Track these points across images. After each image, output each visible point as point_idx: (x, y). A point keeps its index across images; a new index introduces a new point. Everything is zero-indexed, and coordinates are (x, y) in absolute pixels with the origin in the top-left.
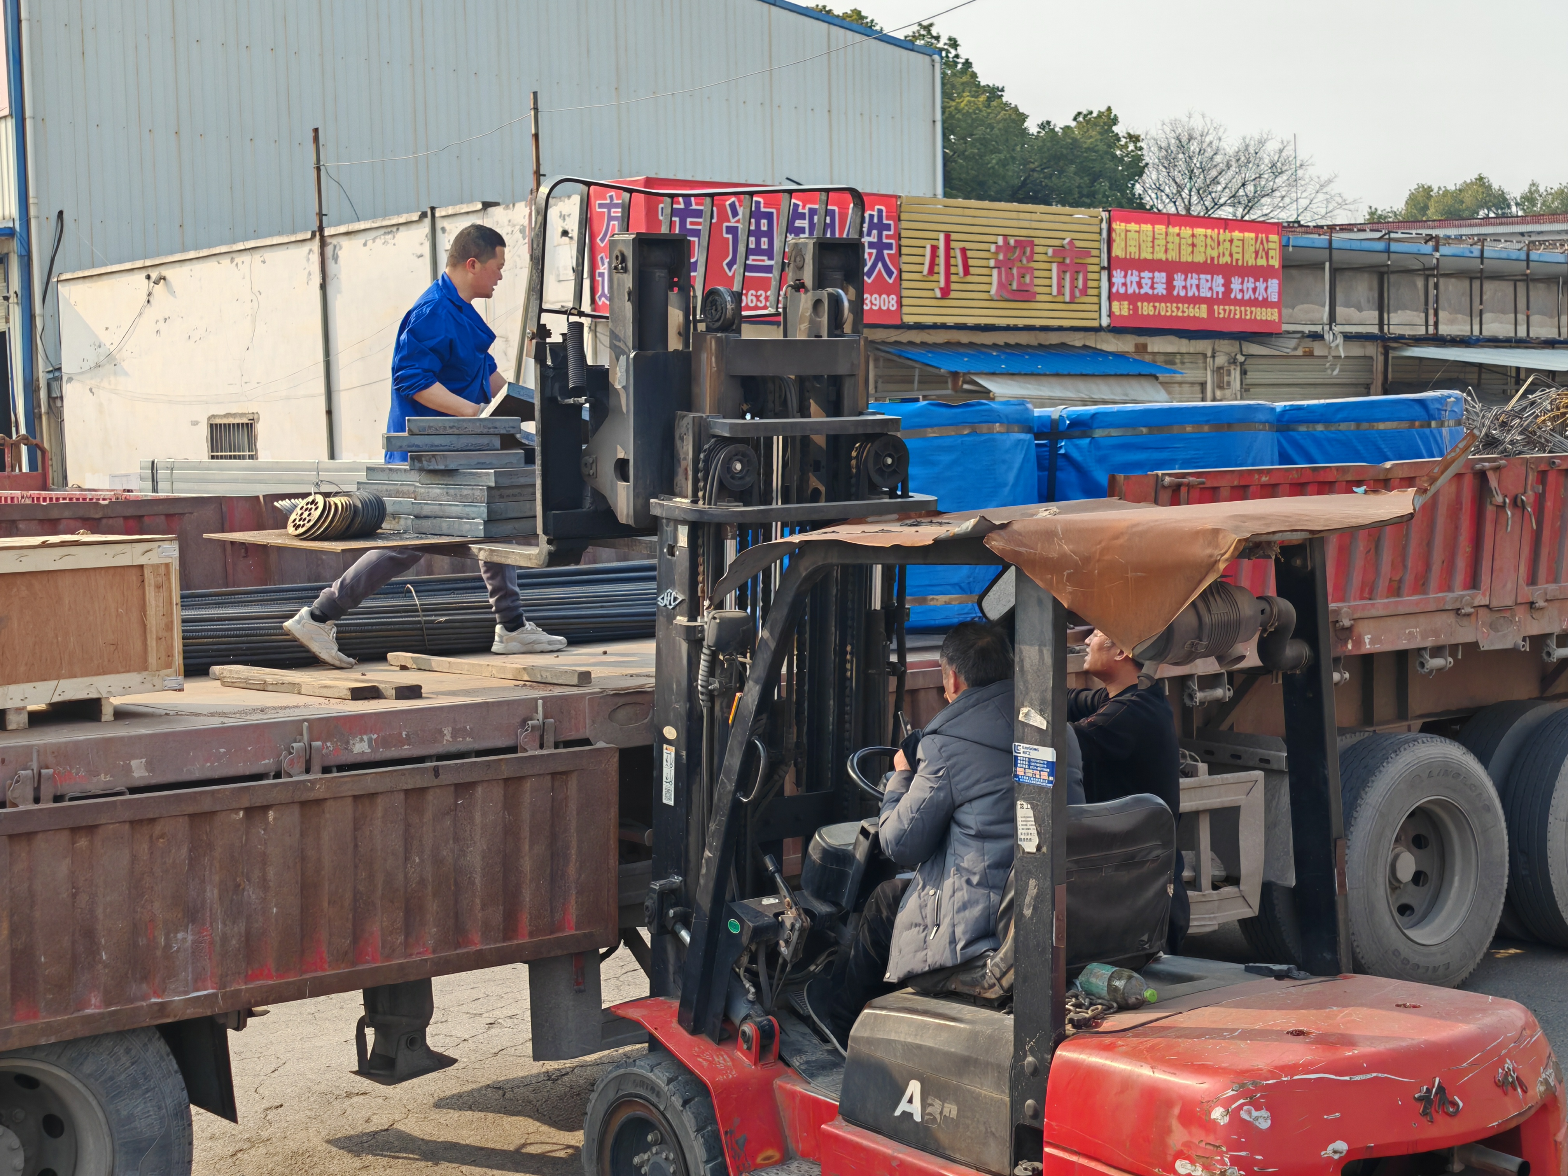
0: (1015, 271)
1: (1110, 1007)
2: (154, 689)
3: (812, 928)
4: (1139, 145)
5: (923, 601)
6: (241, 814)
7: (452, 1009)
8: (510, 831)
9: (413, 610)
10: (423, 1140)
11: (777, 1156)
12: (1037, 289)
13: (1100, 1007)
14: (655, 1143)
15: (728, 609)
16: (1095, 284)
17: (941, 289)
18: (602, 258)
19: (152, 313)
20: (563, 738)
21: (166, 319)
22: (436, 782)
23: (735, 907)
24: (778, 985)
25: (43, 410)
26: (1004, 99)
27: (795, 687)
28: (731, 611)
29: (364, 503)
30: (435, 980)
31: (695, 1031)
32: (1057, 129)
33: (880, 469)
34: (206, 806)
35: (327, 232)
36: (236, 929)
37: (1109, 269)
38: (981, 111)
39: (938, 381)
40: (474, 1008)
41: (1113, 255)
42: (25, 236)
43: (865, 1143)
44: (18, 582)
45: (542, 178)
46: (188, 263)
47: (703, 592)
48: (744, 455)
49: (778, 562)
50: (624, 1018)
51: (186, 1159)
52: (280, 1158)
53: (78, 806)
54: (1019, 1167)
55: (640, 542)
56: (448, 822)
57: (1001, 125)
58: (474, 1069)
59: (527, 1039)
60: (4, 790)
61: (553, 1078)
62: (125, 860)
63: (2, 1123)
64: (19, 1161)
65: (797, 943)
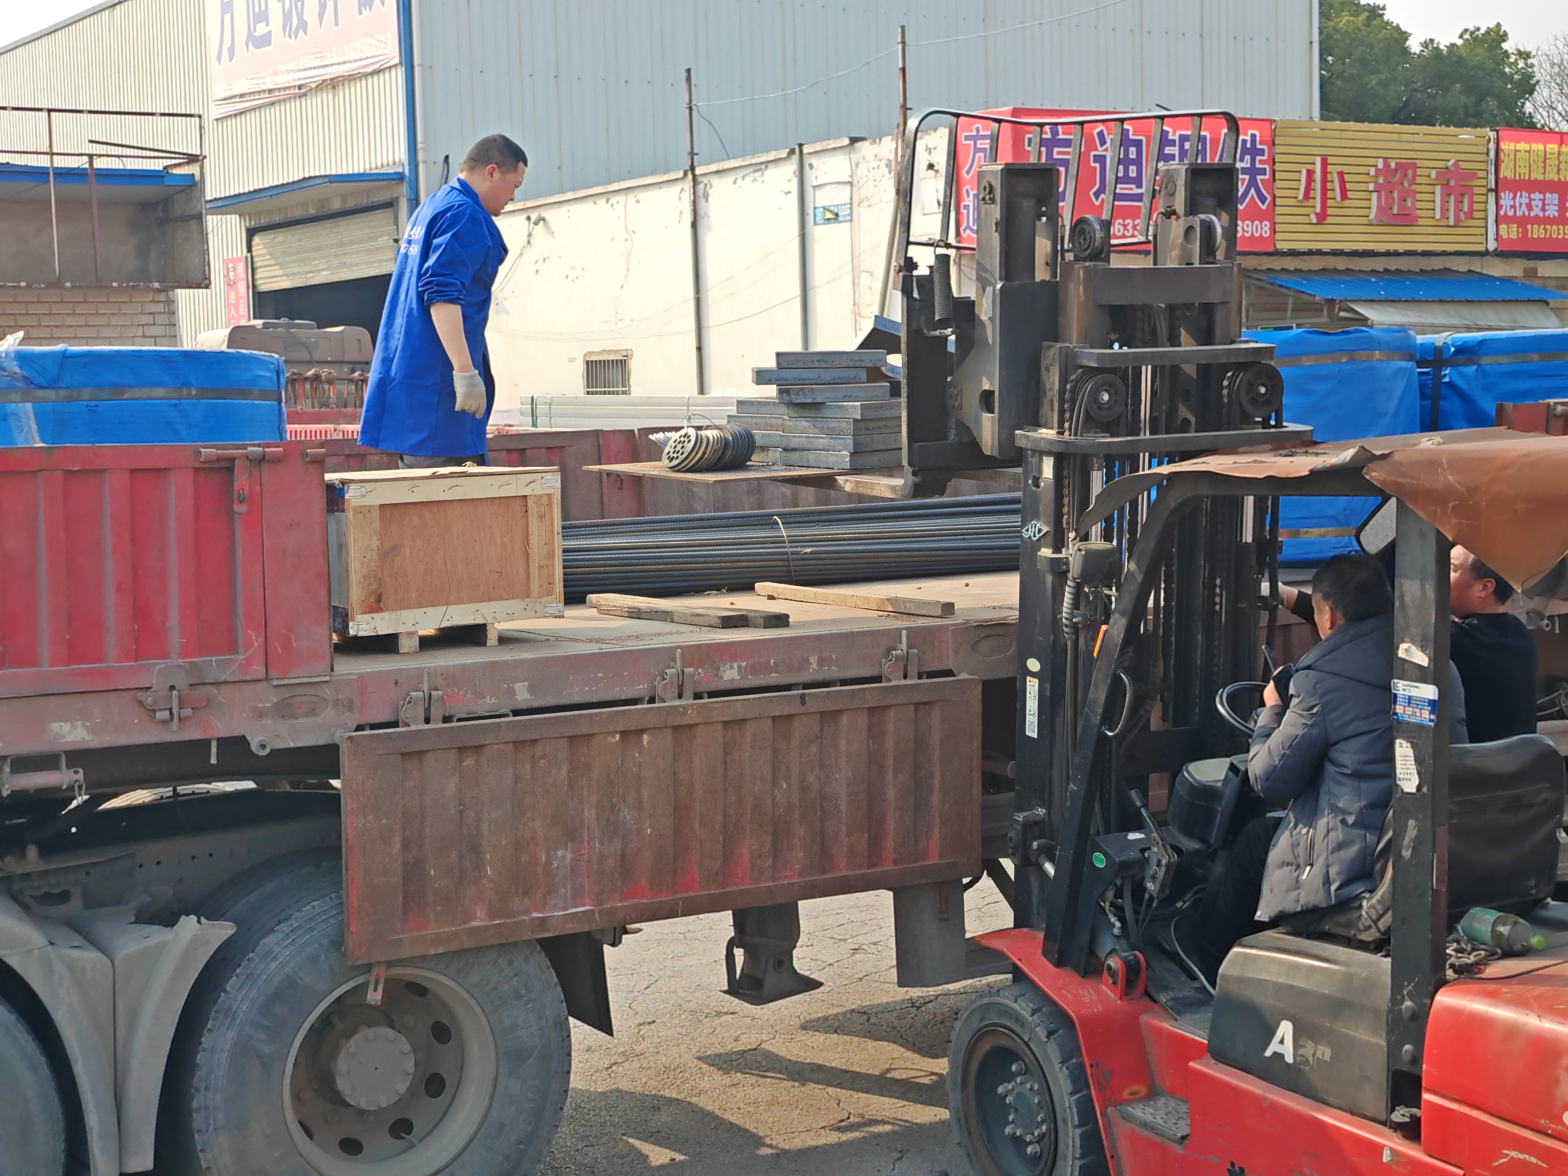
0: (1395, 195)
1: (1493, 954)
2: (536, 615)
3: (1179, 865)
4: (1529, 61)
5: (1296, 534)
6: (617, 737)
7: (817, 934)
8: (875, 760)
9: (780, 542)
10: (790, 1060)
11: (1143, 1090)
12: (1419, 213)
13: (1483, 953)
14: (1019, 1073)
15: (1093, 541)
16: (1481, 206)
17: (1317, 214)
18: (967, 191)
19: (532, 253)
20: (926, 669)
21: (544, 260)
22: (802, 710)
23: (1100, 840)
24: (1144, 921)
26: (1386, 18)
27: (1162, 621)
28: (1096, 542)
29: (735, 437)
30: (800, 902)
31: (1059, 963)
32: (1442, 47)
33: (1253, 398)
34: (585, 729)
35: (698, 171)
36: (612, 849)
37: (1496, 191)
38: (1360, 30)
39: (1314, 308)
40: (839, 933)
41: (1501, 176)
42: (413, 181)
43: (1234, 1081)
44: (410, 512)
45: (908, 112)
46: (566, 204)
47: (1068, 523)
48: (1111, 386)
49: (1145, 493)
50: (987, 948)
51: (566, 1069)
52: (651, 1072)
53: (466, 726)
54: (1396, 1112)
55: (1004, 473)
56: (814, 749)
57: (1382, 45)
58: (839, 993)
59: (891, 965)
60: (397, 710)
61: (917, 1004)
62: (510, 778)
63: (391, 1027)
64: (410, 1065)
65: (1164, 879)
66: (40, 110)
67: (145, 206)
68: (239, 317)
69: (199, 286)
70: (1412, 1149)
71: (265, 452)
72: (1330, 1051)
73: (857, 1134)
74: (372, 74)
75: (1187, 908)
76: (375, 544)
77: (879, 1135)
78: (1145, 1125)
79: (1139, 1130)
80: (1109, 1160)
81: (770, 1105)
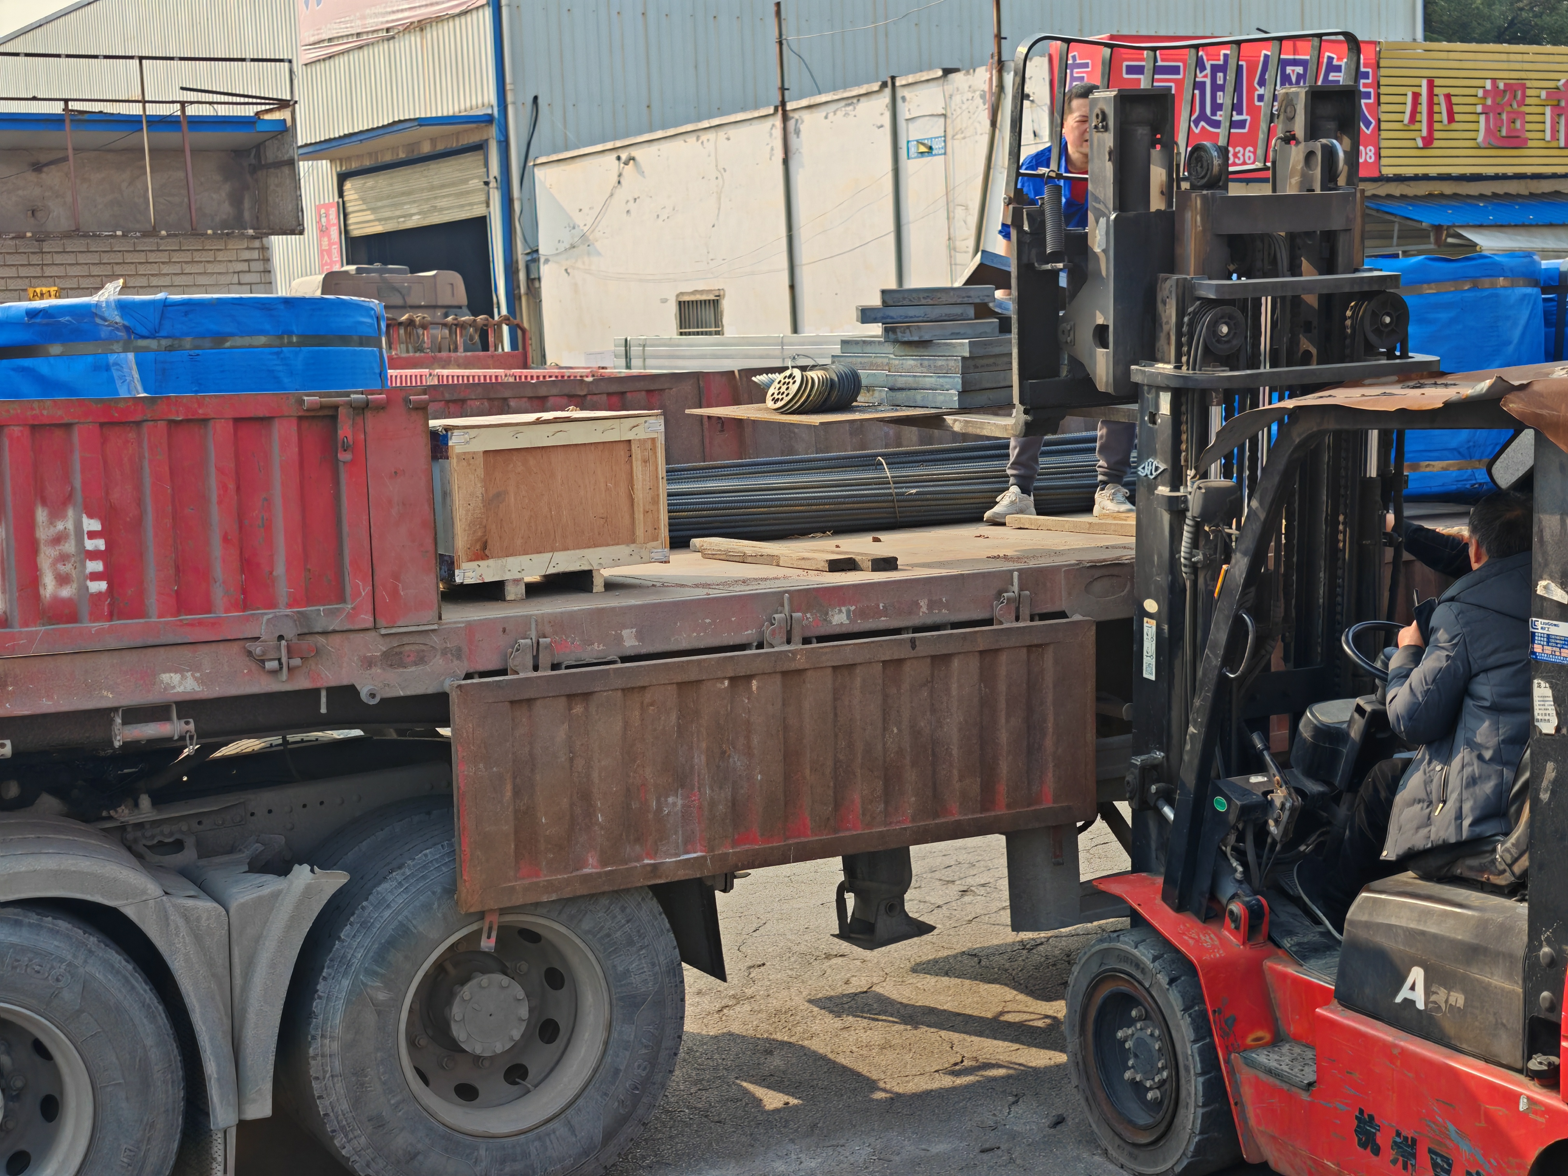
0: (1504, 116)
2: (642, 561)
3: (1302, 808)
5: (1415, 467)
6: (726, 683)
7: (925, 876)
8: (987, 704)
9: (885, 483)
10: (901, 1003)
11: (1267, 1036)
12: (1529, 135)
14: (1139, 1019)
15: (1213, 478)
17: (1423, 138)
19: (622, 194)
20: (1039, 610)
21: (635, 199)
22: (913, 654)
23: (1221, 784)
24: (1267, 865)
25: (522, 291)
27: (1284, 560)
28: (1216, 480)
29: (840, 377)
30: (911, 847)
31: (1180, 908)
33: (1377, 328)
34: (693, 676)
35: (789, 107)
36: (723, 795)
39: (1420, 235)
40: (948, 874)
42: (502, 121)
43: (1362, 1028)
44: (514, 458)
45: (1003, 41)
46: (655, 143)
47: (1186, 460)
48: (1231, 317)
49: (1266, 430)
50: (1104, 892)
51: (679, 1015)
52: (764, 1015)
53: (574, 673)
54: (1533, 1060)
55: (1118, 410)
56: (925, 693)
58: (949, 935)
59: (1001, 907)
60: (505, 658)
61: (1028, 947)
62: (618, 726)
63: (505, 973)
64: (524, 1012)
65: (1287, 823)
66: (132, 57)
67: (238, 152)
68: (332, 263)
69: (292, 232)
70: (1550, 1098)
71: (368, 400)
72: (1463, 997)
73: (971, 1078)
74: (459, 15)
76: (479, 490)
77: (994, 1079)
78: (1270, 1071)
79: (1263, 1076)
80: (1233, 1107)
81: (883, 1048)
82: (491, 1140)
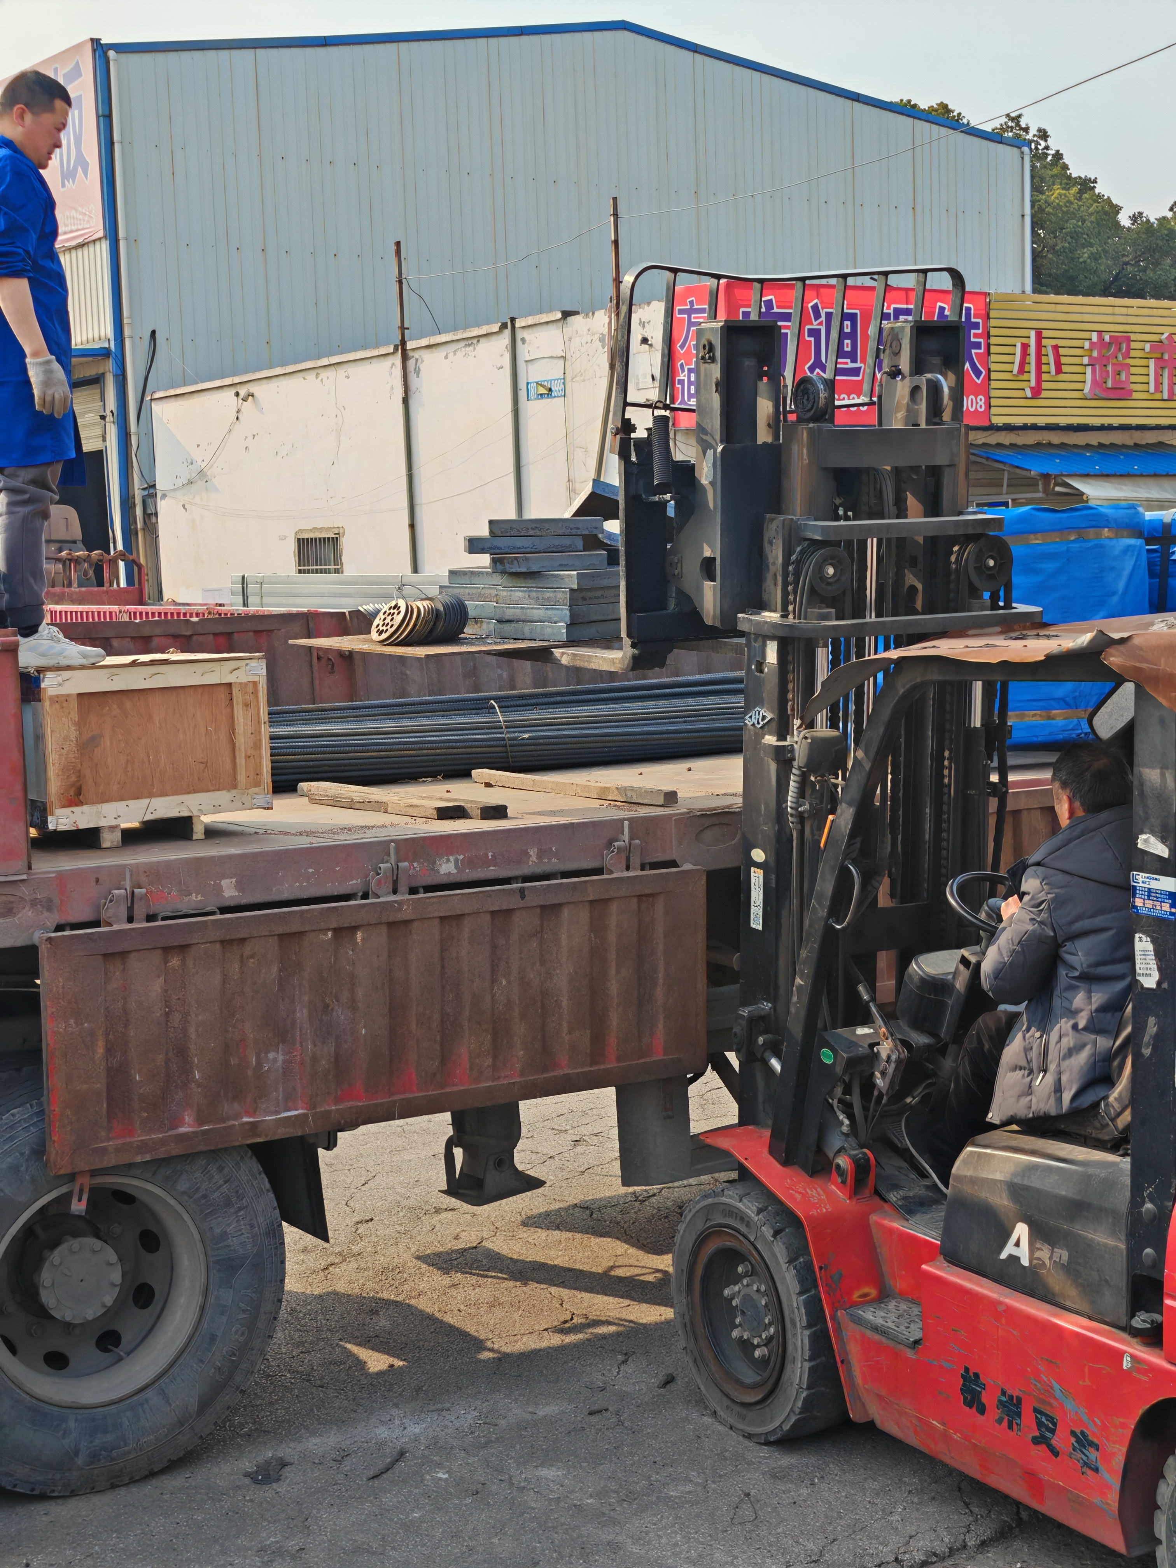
0: (1110, 368)
2: (244, 807)
3: (909, 1060)
5: (1023, 717)
6: (330, 934)
7: (537, 1124)
8: (597, 954)
9: (497, 727)
10: (511, 1259)
11: (873, 1292)
12: (1133, 387)
14: (746, 1275)
15: (819, 728)
17: (1032, 388)
18: (682, 365)
19: (241, 429)
20: (649, 860)
21: (254, 436)
22: (522, 904)
23: (827, 1036)
24: (873, 1117)
25: (139, 527)
26: (1097, 191)
28: (822, 730)
29: (446, 608)
30: (520, 1103)
31: (786, 1162)
32: (1152, 220)
33: (981, 572)
34: (295, 927)
35: (410, 345)
36: (325, 1050)
38: (1071, 203)
39: (1029, 483)
40: (560, 1124)
42: (119, 356)
43: (968, 1285)
44: (110, 701)
46: (275, 380)
47: (793, 710)
48: (836, 559)
49: (871, 679)
50: (711, 1146)
51: (279, 1278)
52: (371, 1273)
53: (170, 925)
54: (1136, 1318)
56: (535, 944)
57: (1093, 218)
58: (561, 1187)
59: (613, 1157)
60: (98, 909)
61: (639, 1200)
62: (218, 978)
63: (99, 1237)
64: (116, 1276)
65: (893, 1075)
70: (1154, 1356)
72: (1067, 1253)
73: (580, 1336)
74: (76, 247)
75: (917, 1104)
76: (73, 734)
77: (604, 1337)
78: (875, 1329)
79: (869, 1333)
80: (839, 1364)
81: (491, 1306)
82: (81, 1411)
